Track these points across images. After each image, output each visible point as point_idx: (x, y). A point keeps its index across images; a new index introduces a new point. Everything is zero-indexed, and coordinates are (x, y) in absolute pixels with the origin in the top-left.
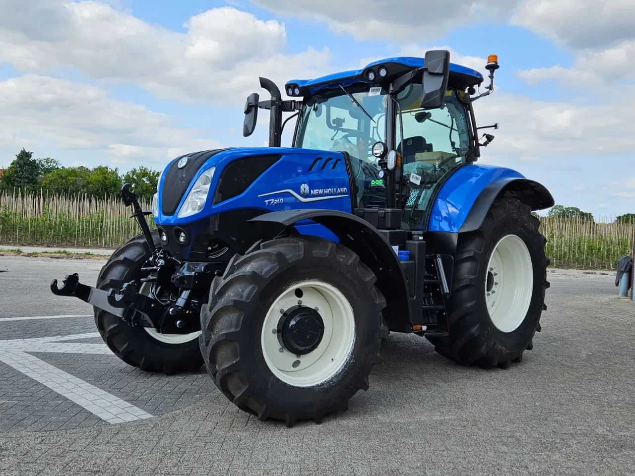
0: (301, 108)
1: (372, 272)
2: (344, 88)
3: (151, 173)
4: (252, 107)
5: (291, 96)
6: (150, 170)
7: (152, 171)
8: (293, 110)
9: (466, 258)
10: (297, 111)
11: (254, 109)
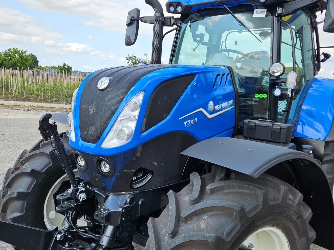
0: (179, 24)
1: (309, 208)
2: (229, 8)
3: (20, 51)
4: (134, 21)
5: (173, 13)
6: (19, 49)
7: (21, 50)
8: (172, 26)
9: (326, 161)
10: (175, 27)
11: (136, 22)
